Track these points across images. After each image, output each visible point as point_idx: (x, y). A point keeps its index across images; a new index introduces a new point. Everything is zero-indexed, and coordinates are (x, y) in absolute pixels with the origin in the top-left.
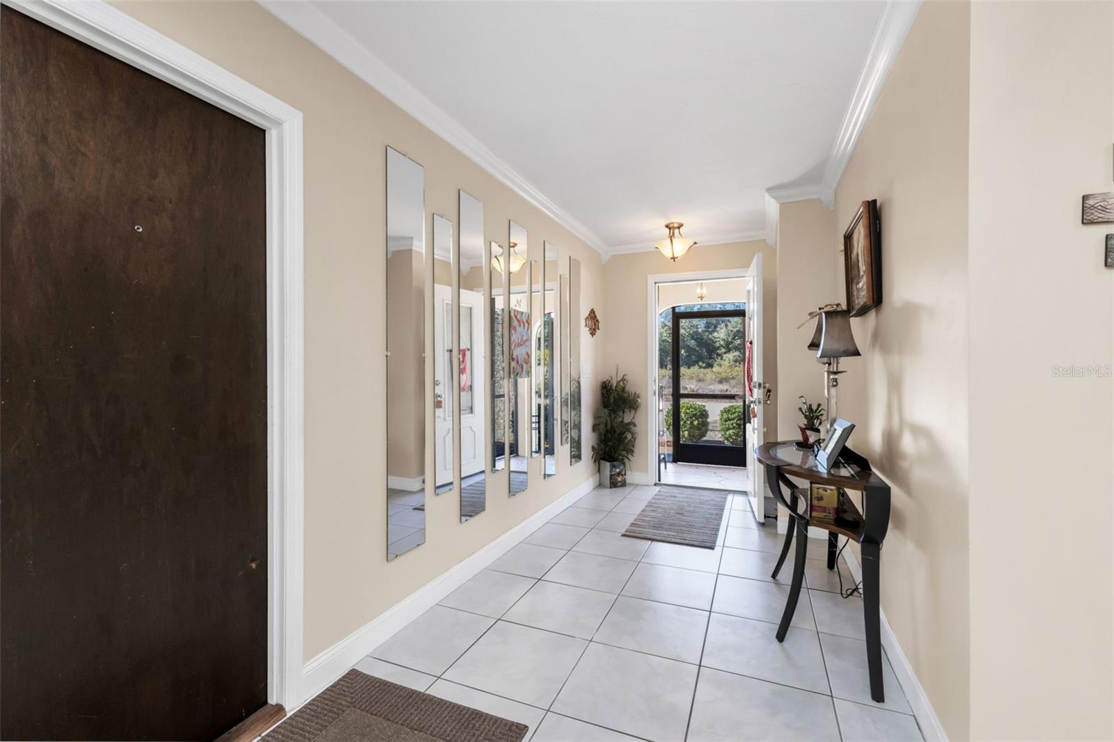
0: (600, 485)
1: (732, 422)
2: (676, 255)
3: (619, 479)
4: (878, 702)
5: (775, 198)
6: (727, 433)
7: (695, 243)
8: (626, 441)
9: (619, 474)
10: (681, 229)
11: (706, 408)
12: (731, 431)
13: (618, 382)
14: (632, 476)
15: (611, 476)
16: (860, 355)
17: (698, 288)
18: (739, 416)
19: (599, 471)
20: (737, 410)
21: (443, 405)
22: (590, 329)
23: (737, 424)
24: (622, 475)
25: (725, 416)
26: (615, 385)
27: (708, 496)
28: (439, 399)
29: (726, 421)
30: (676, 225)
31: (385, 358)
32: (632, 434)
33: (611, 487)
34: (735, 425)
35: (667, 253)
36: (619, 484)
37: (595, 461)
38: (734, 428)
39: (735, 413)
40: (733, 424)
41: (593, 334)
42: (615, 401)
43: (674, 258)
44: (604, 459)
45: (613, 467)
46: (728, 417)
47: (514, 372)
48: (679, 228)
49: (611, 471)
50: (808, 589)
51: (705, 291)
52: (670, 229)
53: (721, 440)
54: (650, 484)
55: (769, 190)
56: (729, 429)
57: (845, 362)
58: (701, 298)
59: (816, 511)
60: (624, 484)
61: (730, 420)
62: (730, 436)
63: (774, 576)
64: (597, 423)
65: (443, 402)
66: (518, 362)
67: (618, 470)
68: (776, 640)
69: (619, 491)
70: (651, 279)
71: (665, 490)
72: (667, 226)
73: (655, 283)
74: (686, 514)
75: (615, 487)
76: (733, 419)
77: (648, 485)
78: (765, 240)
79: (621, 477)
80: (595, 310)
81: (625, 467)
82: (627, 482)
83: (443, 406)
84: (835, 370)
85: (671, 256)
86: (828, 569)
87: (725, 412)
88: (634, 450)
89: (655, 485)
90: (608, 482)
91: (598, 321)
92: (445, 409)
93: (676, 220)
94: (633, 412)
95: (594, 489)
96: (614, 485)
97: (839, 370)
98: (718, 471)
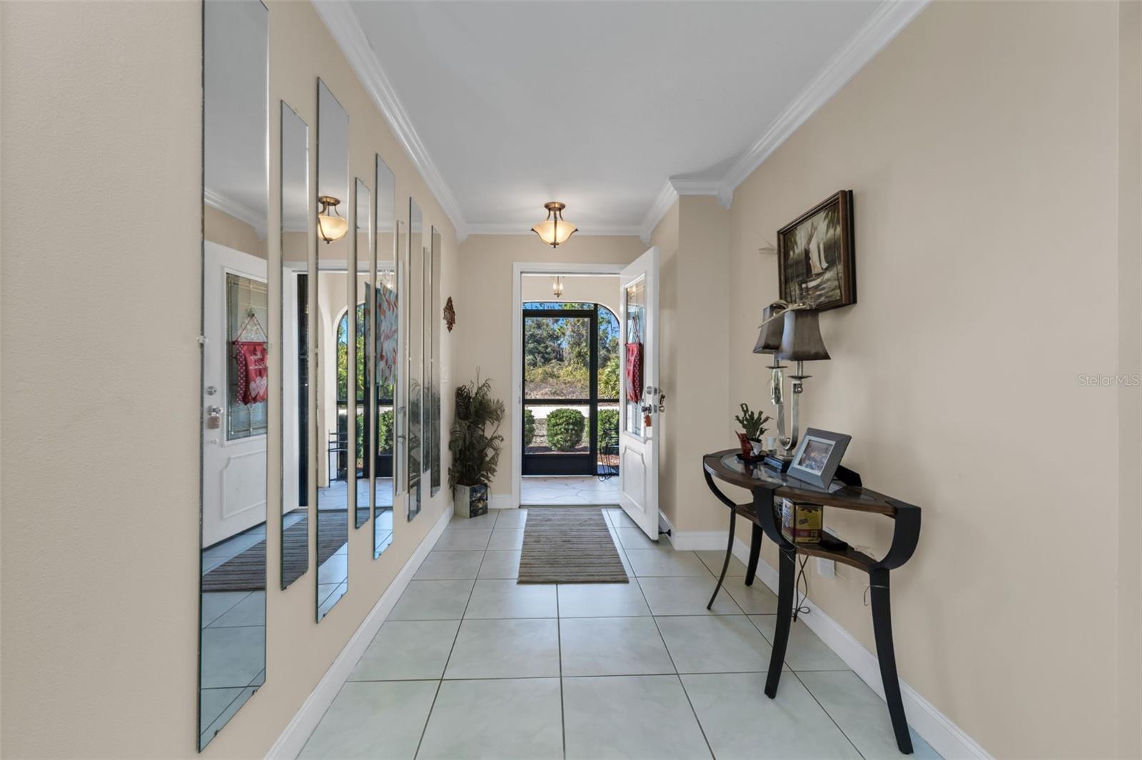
0: (456, 516)
1: (560, 427)
2: (558, 241)
3: (480, 506)
4: (907, 753)
5: (676, 188)
6: (555, 438)
7: (576, 230)
8: (488, 459)
9: (480, 499)
10: (562, 211)
11: (533, 414)
12: (559, 436)
13: (479, 389)
14: (495, 500)
15: (472, 503)
16: (830, 359)
17: (555, 284)
18: (567, 421)
19: (454, 496)
20: (565, 414)
21: (220, 423)
22: (448, 322)
23: (565, 429)
24: (483, 500)
25: (553, 421)
26: (475, 390)
27: (585, 514)
28: (214, 414)
29: (554, 426)
30: (557, 206)
31: (199, 350)
32: (495, 449)
33: (471, 517)
34: (563, 430)
35: (548, 236)
36: (480, 511)
37: (450, 487)
38: (562, 433)
39: (563, 417)
40: (561, 429)
41: (450, 329)
42: (476, 411)
43: (555, 244)
44: (460, 482)
45: (473, 491)
46: (556, 423)
47: (382, 376)
48: (560, 210)
49: (471, 498)
50: (747, 615)
51: (561, 287)
52: (550, 210)
53: (547, 445)
54: (514, 507)
55: (672, 178)
56: (556, 434)
57: (810, 367)
58: (558, 295)
59: (799, 536)
60: (485, 511)
61: (558, 425)
62: (558, 441)
63: (709, 608)
64: (454, 439)
65: (220, 420)
66: (387, 362)
67: (479, 495)
68: (766, 696)
69: (479, 518)
70: (517, 267)
71: (535, 513)
72: (547, 206)
73: (521, 272)
74: (575, 540)
75: (476, 515)
76: (561, 424)
77: (511, 509)
78: (639, 236)
79: (482, 502)
80: (452, 299)
81: (486, 490)
82: (489, 507)
83: (220, 426)
84: (800, 375)
85: (553, 241)
86: (746, 586)
87: (553, 417)
88: (497, 468)
89: (520, 507)
90: (467, 511)
91: (454, 312)
92: (223, 427)
93: (559, 199)
94: (496, 423)
95: (450, 521)
96: (474, 513)
97: (805, 374)
98: (568, 482)
